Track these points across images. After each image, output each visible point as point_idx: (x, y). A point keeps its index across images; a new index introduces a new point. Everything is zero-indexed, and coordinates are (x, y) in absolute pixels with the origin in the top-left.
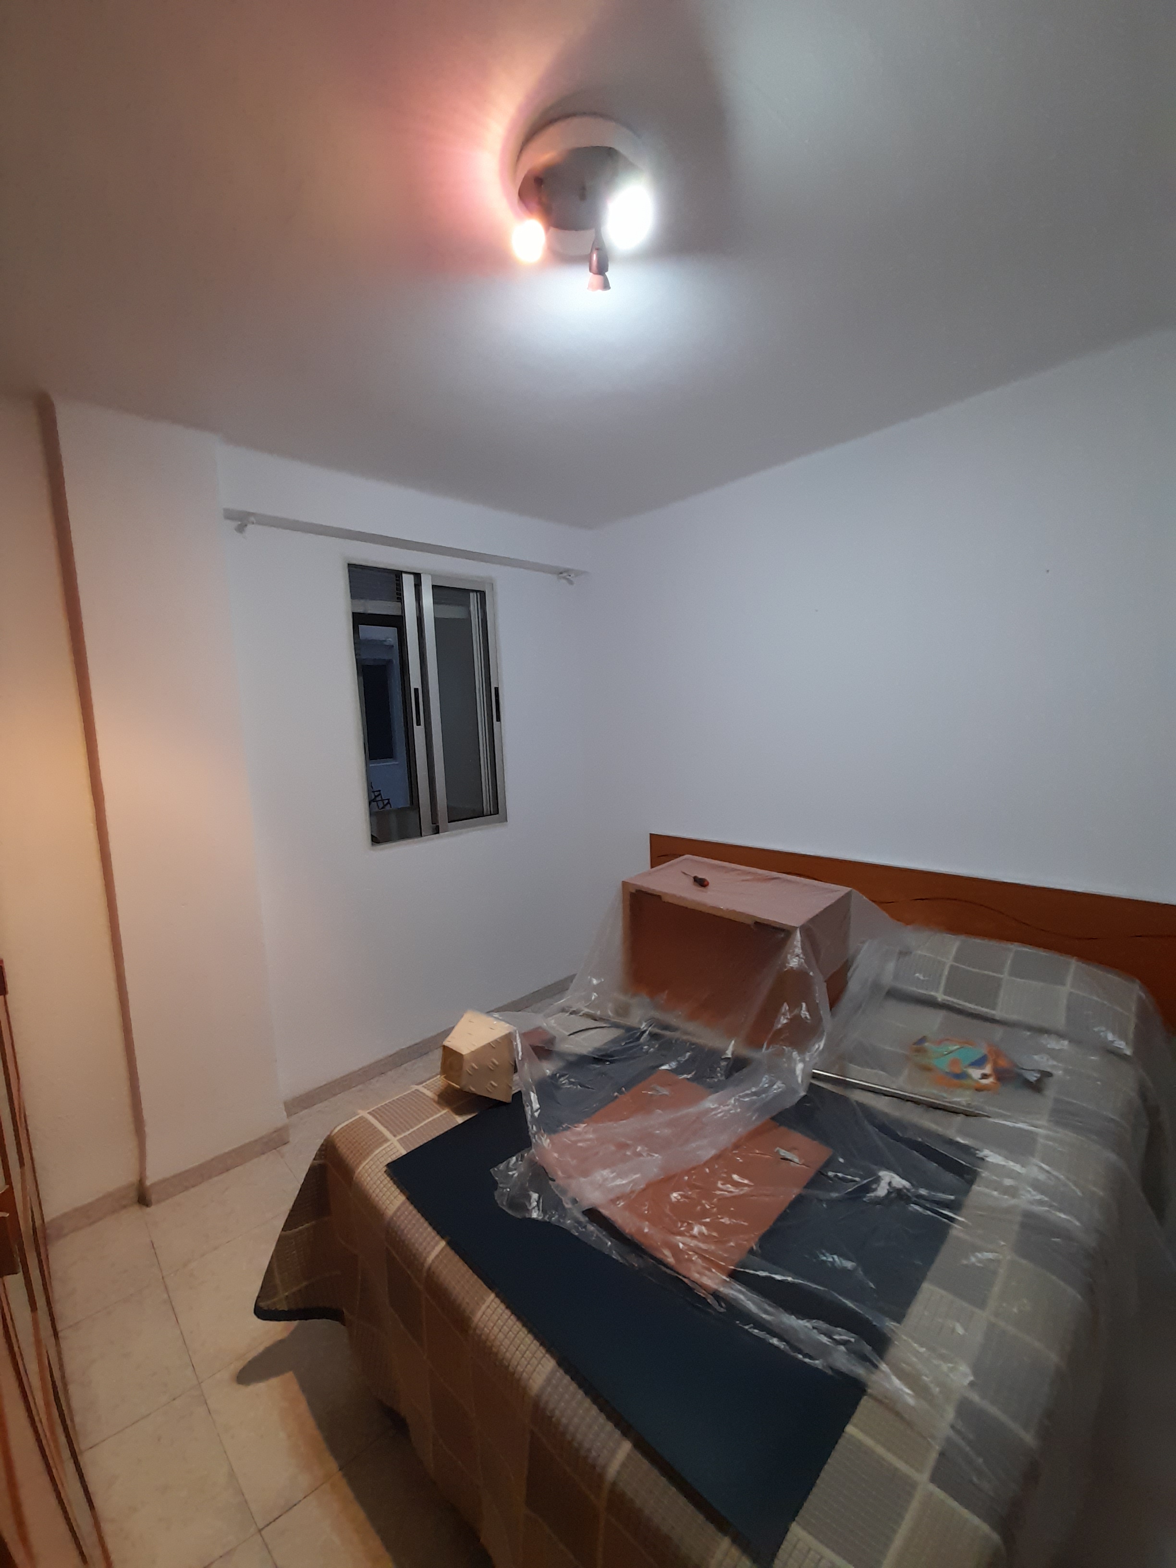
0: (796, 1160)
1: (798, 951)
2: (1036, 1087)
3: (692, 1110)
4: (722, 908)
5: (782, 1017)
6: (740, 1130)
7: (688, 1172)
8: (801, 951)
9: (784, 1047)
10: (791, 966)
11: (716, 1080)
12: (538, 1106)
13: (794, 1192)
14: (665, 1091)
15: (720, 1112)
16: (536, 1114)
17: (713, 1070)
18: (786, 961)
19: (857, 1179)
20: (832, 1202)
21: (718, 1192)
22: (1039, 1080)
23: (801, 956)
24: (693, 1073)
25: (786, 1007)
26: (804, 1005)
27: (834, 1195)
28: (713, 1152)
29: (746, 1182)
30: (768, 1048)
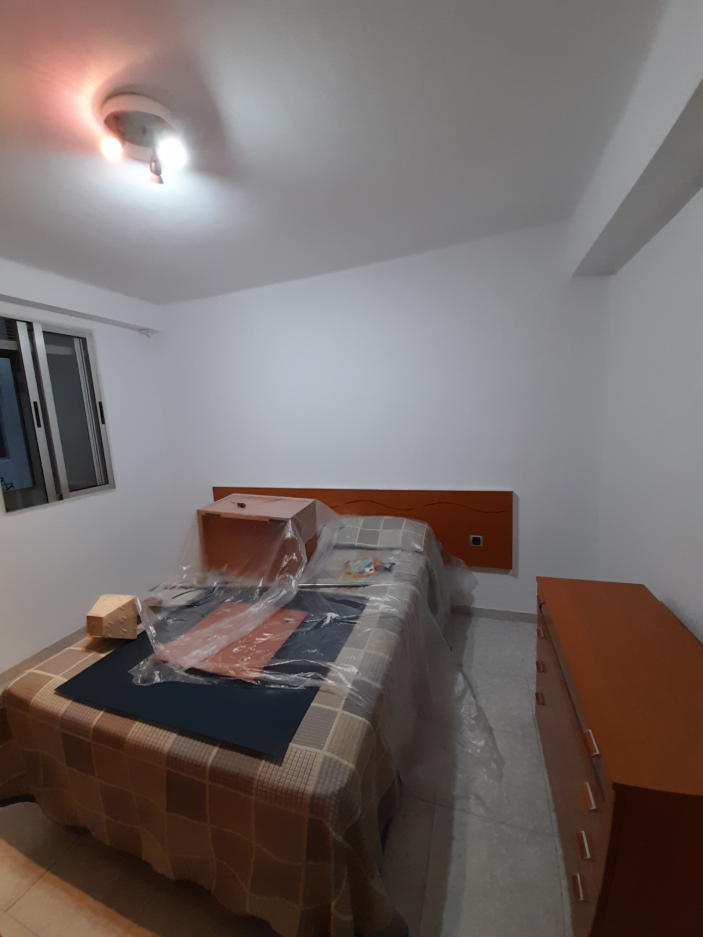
0: (292, 620)
1: (290, 529)
2: (389, 570)
3: (243, 614)
4: (253, 515)
5: (285, 562)
6: (266, 615)
7: (241, 639)
8: (291, 529)
9: (286, 575)
10: (287, 537)
11: (255, 599)
12: (155, 632)
13: (291, 632)
14: (228, 610)
15: (256, 611)
16: (154, 636)
17: (253, 595)
18: (285, 535)
19: (318, 620)
20: (307, 632)
21: (256, 642)
22: (390, 567)
23: (292, 531)
24: (243, 599)
25: (286, 556)
26: (294, 554)
27: (309, 629)
28: (253, 628)
29: (268, 635)
30: (279, 577)
